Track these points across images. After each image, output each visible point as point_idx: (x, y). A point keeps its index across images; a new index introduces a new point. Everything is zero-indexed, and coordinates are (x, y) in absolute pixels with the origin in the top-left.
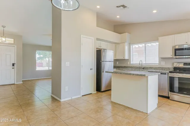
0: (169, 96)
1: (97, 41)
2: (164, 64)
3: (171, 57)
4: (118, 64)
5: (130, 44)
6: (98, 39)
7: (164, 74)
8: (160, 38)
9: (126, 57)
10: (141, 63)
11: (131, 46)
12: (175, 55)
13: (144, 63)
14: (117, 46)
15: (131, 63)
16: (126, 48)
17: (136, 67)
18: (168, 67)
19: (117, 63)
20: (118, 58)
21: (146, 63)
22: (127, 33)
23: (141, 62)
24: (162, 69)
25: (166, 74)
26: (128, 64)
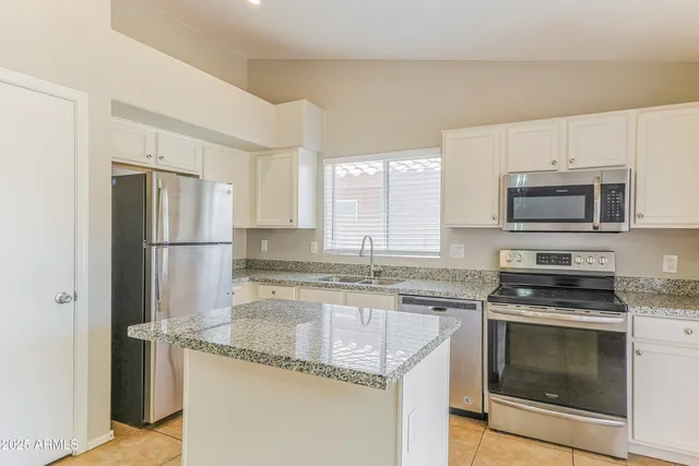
0: (486, 411)
1: (117, 120)
2: (463, 256)
3: (493, 224)
4: (266, 251)
5: (320, 159)
6: (120, 109)
7: (465, 306)
8: (449, 136)
9: (304, 220)
10: (368, 247)
11: (328, 169)
12: (511, 218)
13: (382, 248)
14: (260, 161)
15: (328, 245)
16: (304, 176)
17: (345, 266)
18: (478, 269)
19: (265, 245)
20: (263, 221)
21: (391, 248)
22: (305, 102)
23: (368, 242)
24: (454, 279)
25: (473, 307)
26: (313, 254)
